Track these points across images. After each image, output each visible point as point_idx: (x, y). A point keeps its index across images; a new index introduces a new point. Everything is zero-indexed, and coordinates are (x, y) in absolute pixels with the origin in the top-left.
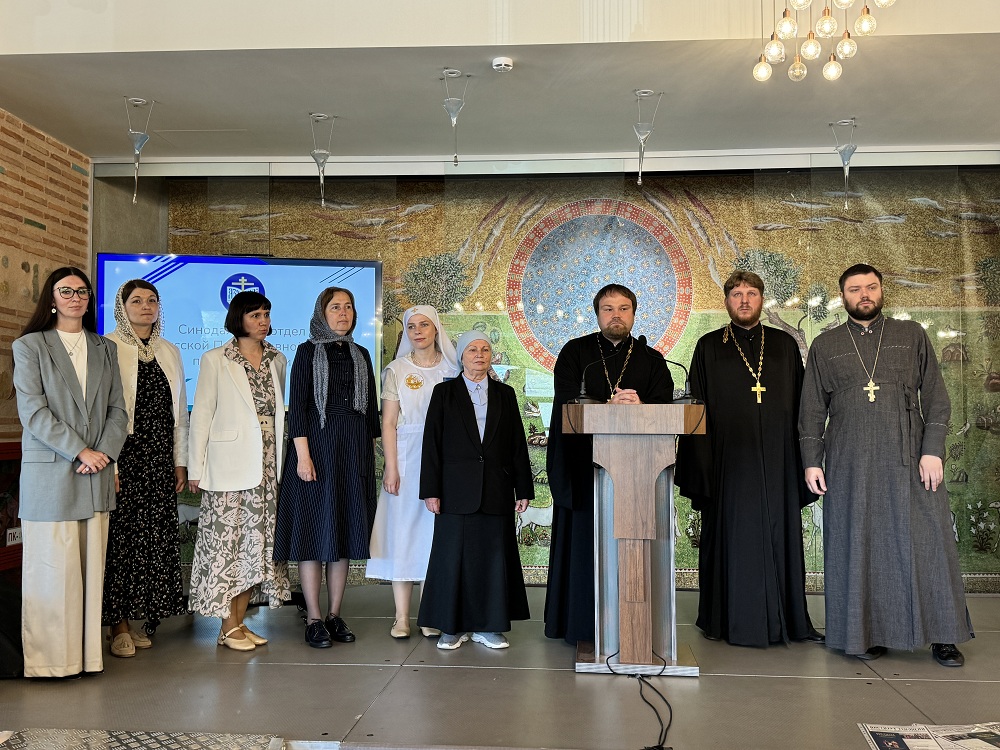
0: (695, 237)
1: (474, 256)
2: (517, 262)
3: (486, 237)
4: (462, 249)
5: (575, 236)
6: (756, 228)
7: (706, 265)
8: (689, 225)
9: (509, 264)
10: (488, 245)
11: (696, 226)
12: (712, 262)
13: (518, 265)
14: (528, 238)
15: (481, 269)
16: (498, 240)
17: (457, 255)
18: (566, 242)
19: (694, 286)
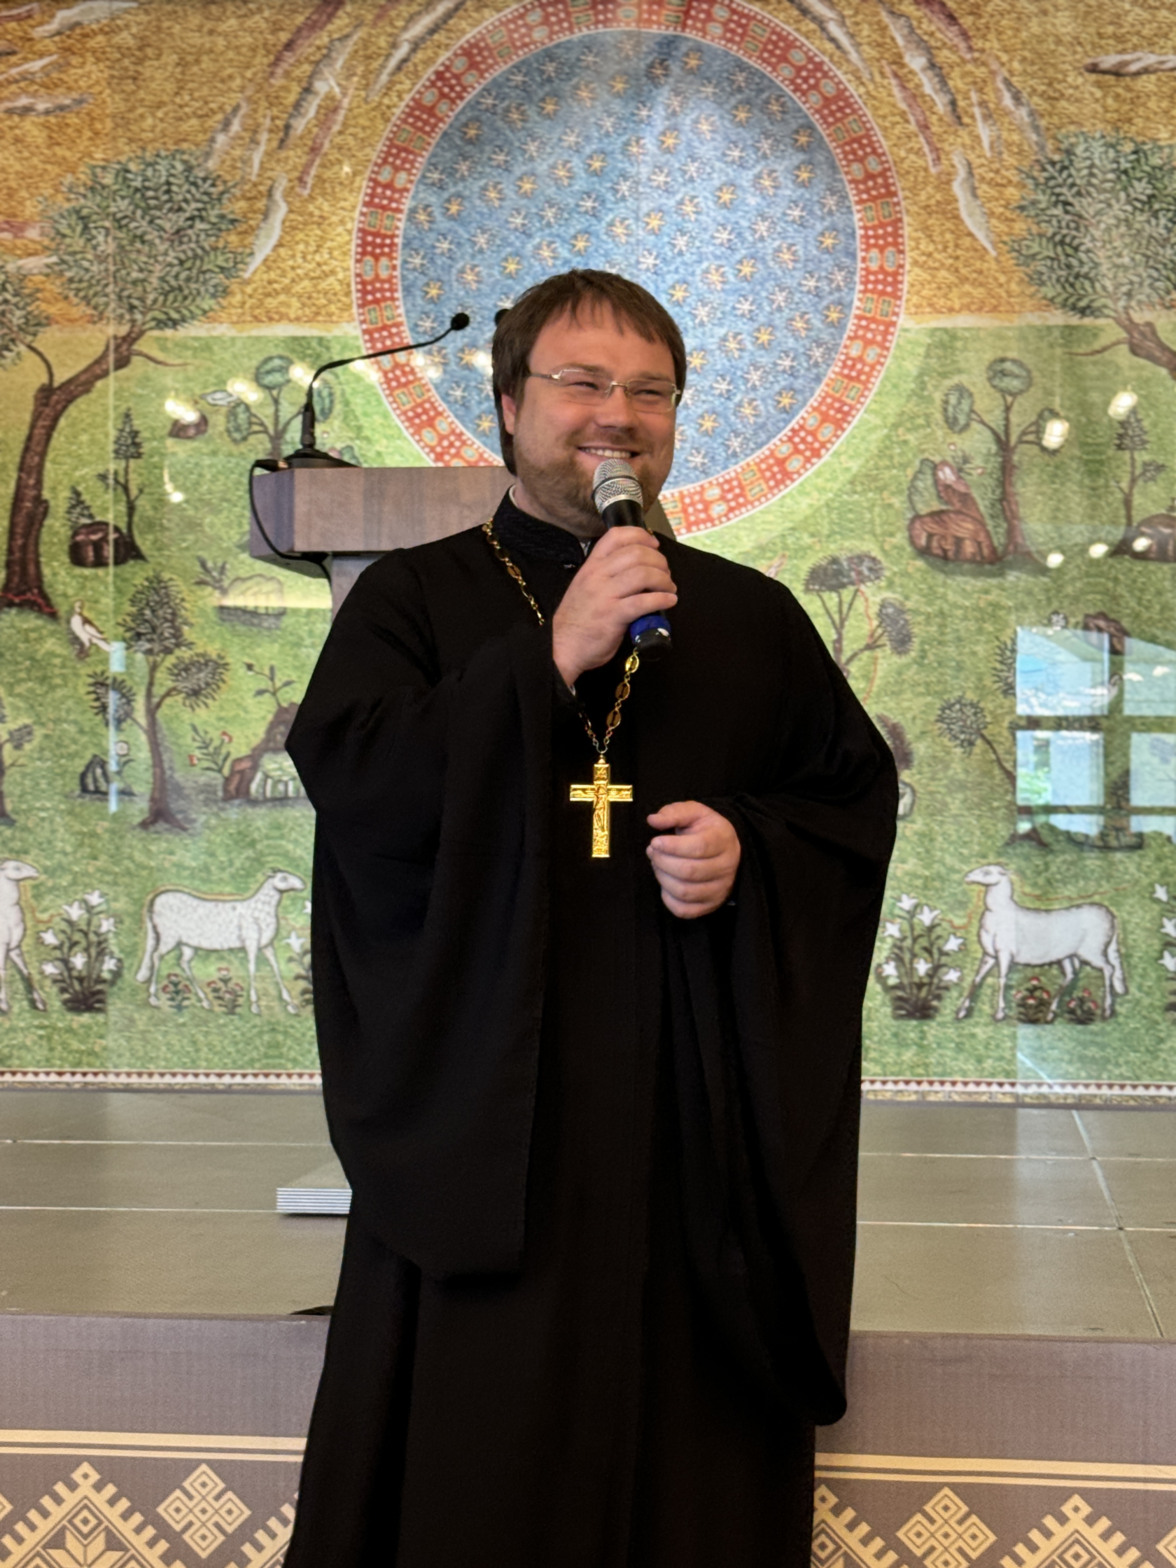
0: (915, 97)
1: (257, 157)
2: (385, 176)
3: (292, 98)
4: (221, 138)
5: (556, 95)
6: (1094, 69)
7: (945, 182)
8: (898, 61)
9: (363, 183)
10: (300, 125)
11: (916, 62)
12: (962, 173)
13: (389, 186)
14: (418, 104)
15: (278, 195)
16: (330, 108)
17: (208, 155)
18: (531, 112)
19: (908, 244)
